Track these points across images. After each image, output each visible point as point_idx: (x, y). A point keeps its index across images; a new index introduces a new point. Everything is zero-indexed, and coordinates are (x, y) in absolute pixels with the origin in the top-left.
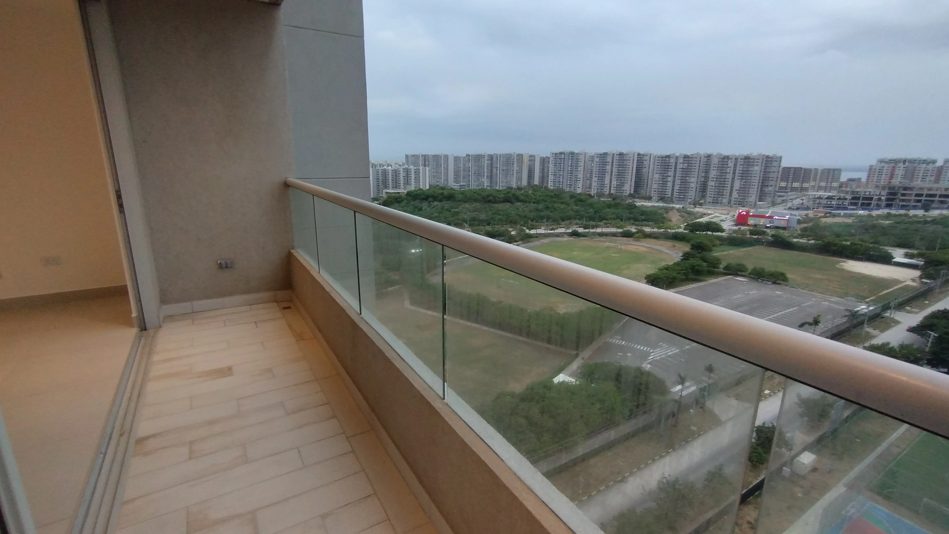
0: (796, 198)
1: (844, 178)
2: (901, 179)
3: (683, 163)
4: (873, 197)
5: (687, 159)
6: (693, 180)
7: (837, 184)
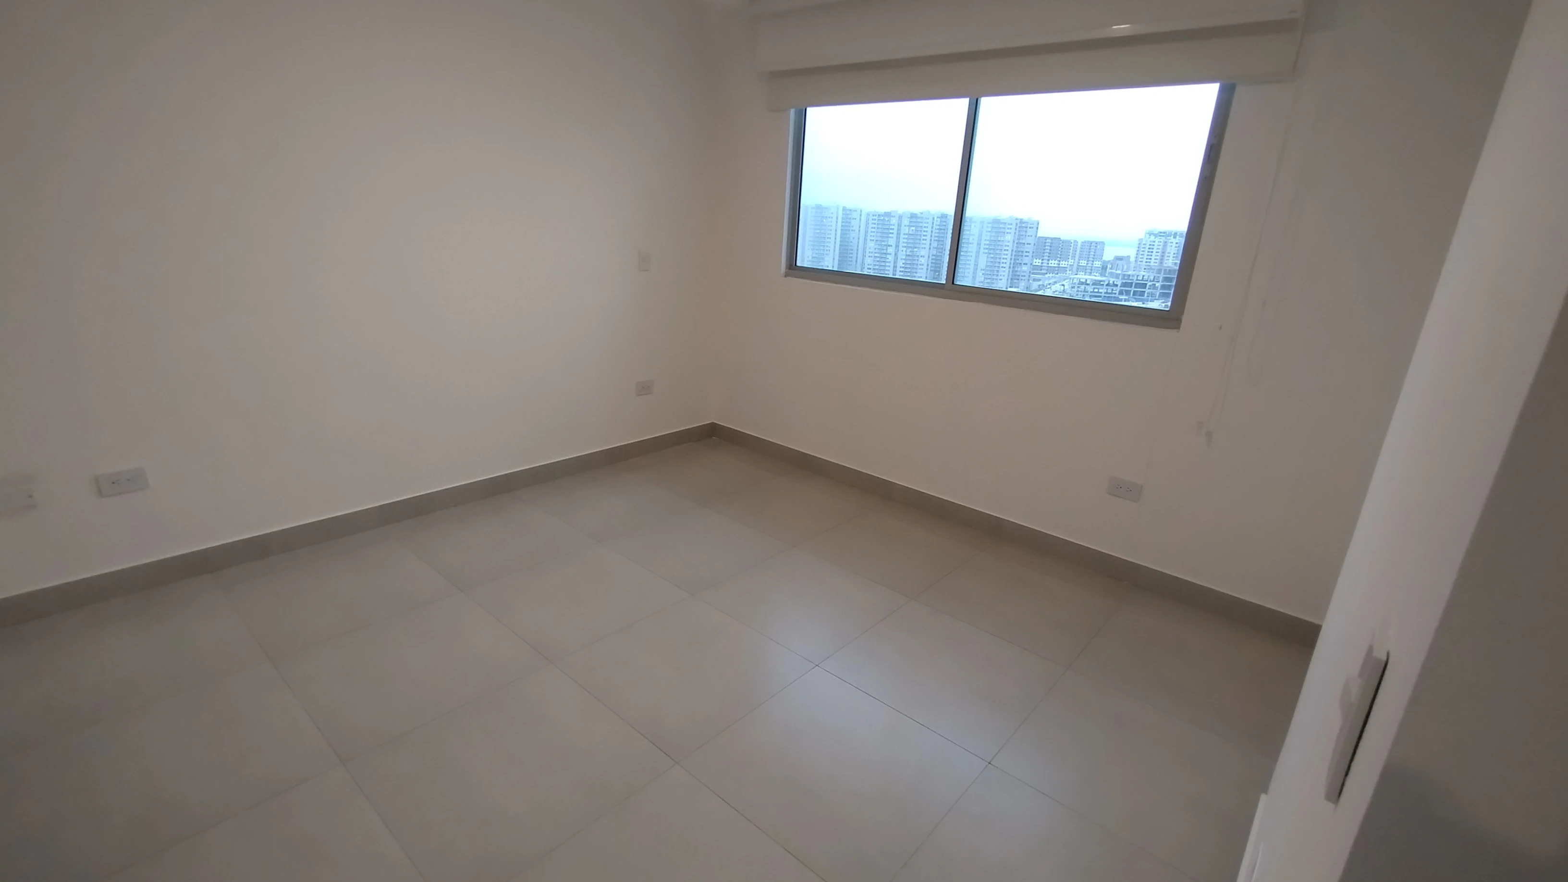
0: (1055, 283)
1: (1109, 255)
2: (1174, 259)
3: (910, 226)
4: (1146, 284)
5: (914, 220)
6: (923, 252)
7: (1100, 263)
